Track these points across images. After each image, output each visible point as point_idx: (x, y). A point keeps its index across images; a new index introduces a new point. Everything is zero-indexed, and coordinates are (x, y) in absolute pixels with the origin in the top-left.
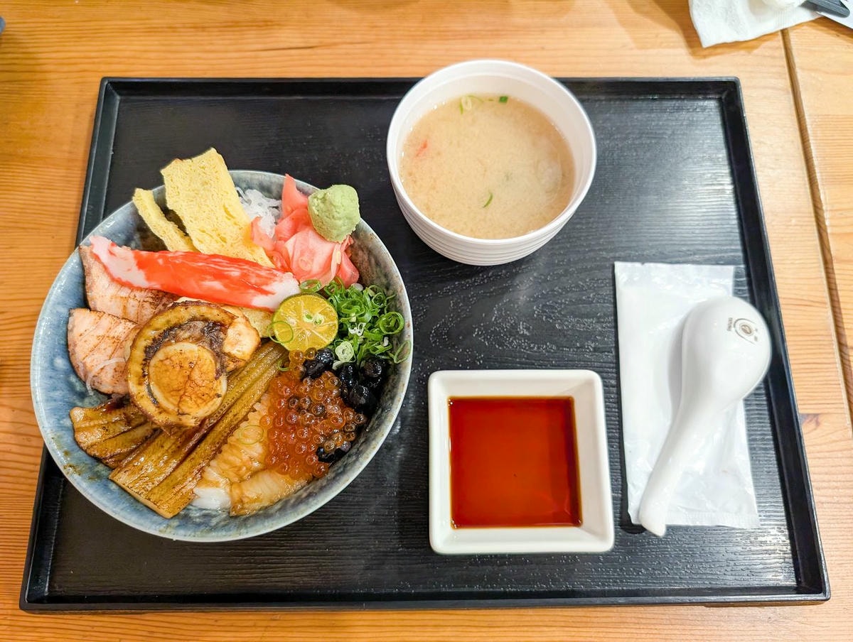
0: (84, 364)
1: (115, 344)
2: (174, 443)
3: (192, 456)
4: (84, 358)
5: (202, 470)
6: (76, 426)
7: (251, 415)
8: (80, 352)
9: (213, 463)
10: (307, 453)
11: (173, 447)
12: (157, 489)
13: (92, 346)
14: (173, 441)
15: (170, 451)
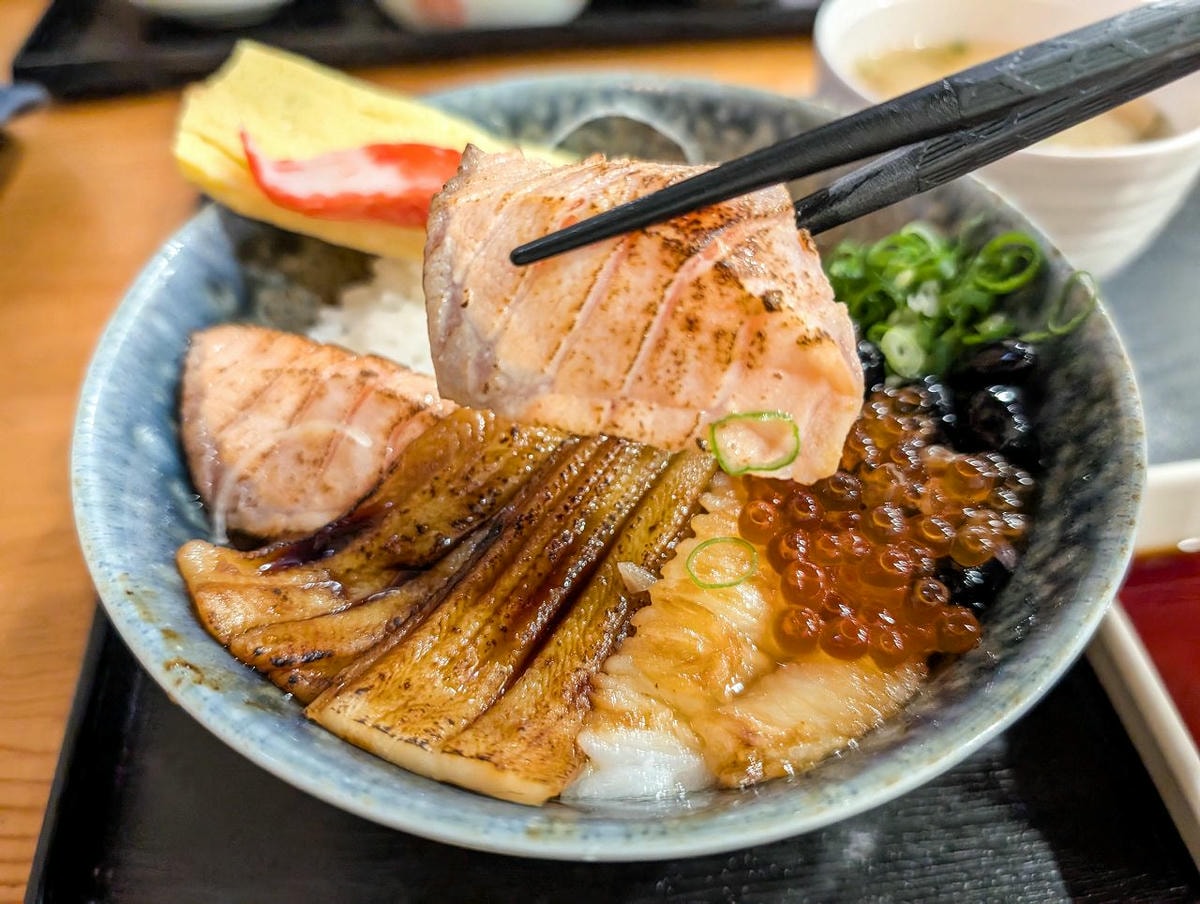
0: (218, 446)
1: (307, 387)
2: (489, 621)
3: (550, 651)
4: (222, 428)
5: (589, 686)
6: (194, 582)
7: (698, 523)
8: (210, 413)
9: (615, 663)
10: (916, 575)
11: (489, 630)
12: (469, 735)
13: (245, 394)
14: (484, 615)
15: (480, 640)
